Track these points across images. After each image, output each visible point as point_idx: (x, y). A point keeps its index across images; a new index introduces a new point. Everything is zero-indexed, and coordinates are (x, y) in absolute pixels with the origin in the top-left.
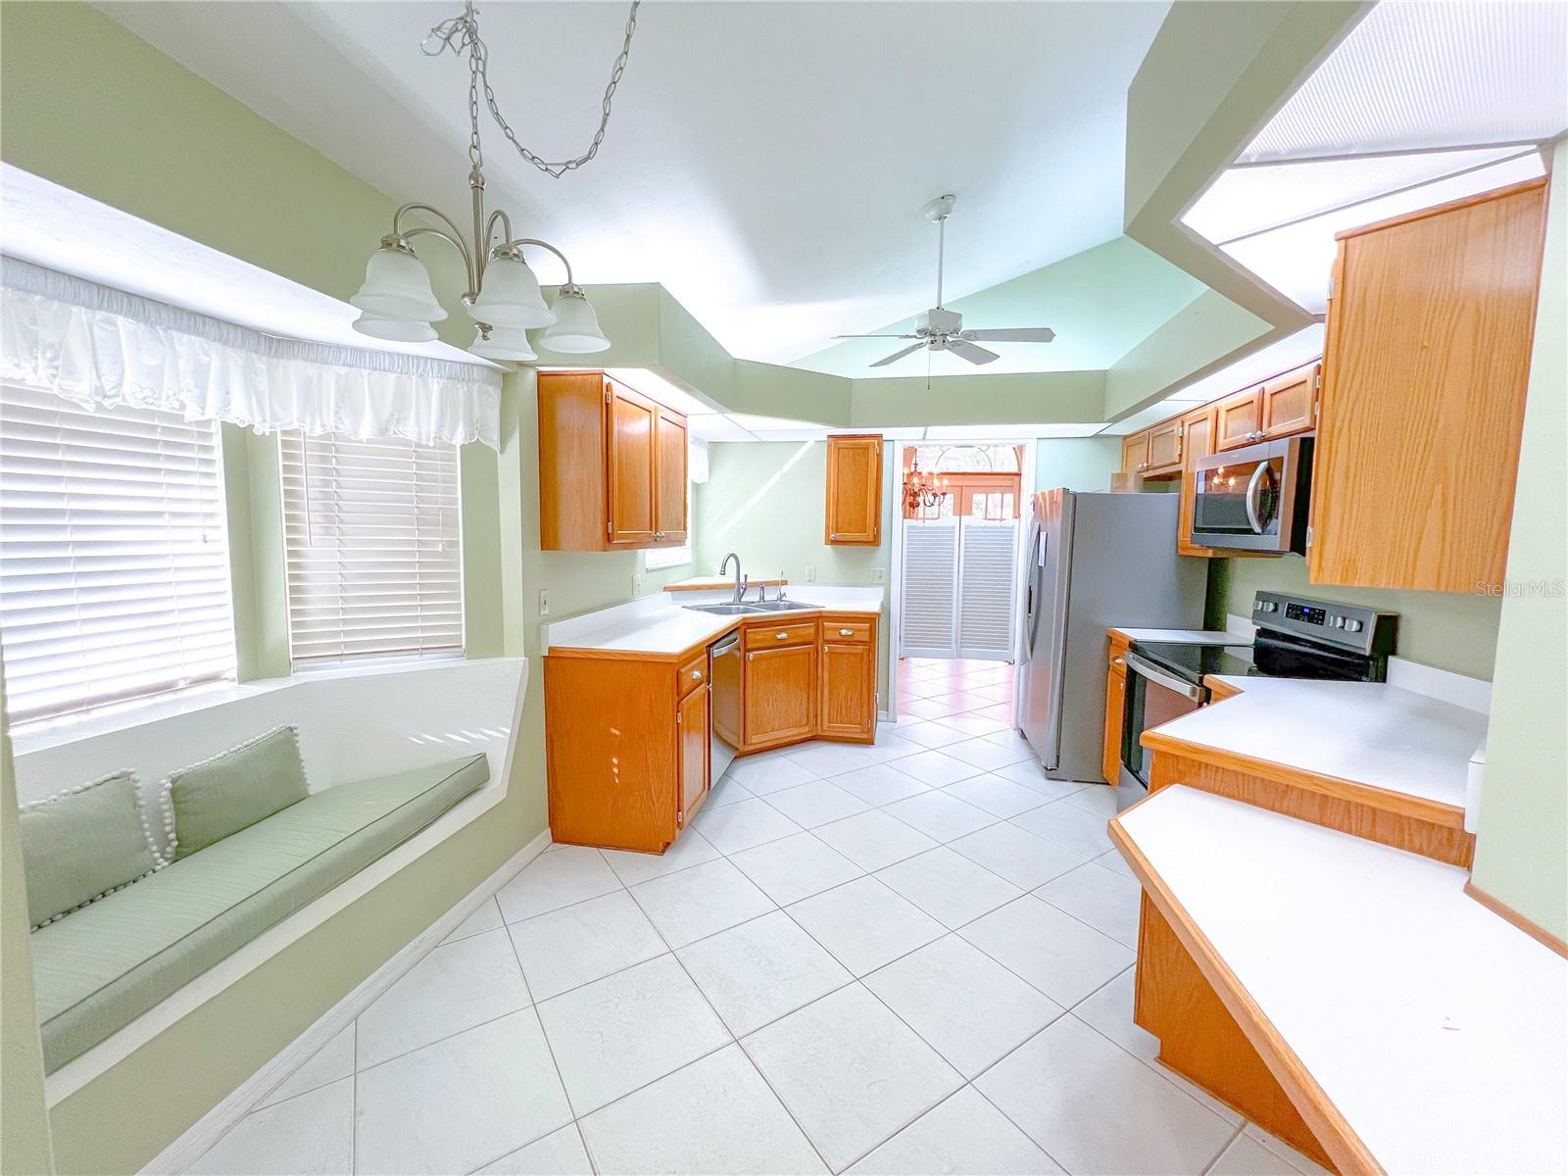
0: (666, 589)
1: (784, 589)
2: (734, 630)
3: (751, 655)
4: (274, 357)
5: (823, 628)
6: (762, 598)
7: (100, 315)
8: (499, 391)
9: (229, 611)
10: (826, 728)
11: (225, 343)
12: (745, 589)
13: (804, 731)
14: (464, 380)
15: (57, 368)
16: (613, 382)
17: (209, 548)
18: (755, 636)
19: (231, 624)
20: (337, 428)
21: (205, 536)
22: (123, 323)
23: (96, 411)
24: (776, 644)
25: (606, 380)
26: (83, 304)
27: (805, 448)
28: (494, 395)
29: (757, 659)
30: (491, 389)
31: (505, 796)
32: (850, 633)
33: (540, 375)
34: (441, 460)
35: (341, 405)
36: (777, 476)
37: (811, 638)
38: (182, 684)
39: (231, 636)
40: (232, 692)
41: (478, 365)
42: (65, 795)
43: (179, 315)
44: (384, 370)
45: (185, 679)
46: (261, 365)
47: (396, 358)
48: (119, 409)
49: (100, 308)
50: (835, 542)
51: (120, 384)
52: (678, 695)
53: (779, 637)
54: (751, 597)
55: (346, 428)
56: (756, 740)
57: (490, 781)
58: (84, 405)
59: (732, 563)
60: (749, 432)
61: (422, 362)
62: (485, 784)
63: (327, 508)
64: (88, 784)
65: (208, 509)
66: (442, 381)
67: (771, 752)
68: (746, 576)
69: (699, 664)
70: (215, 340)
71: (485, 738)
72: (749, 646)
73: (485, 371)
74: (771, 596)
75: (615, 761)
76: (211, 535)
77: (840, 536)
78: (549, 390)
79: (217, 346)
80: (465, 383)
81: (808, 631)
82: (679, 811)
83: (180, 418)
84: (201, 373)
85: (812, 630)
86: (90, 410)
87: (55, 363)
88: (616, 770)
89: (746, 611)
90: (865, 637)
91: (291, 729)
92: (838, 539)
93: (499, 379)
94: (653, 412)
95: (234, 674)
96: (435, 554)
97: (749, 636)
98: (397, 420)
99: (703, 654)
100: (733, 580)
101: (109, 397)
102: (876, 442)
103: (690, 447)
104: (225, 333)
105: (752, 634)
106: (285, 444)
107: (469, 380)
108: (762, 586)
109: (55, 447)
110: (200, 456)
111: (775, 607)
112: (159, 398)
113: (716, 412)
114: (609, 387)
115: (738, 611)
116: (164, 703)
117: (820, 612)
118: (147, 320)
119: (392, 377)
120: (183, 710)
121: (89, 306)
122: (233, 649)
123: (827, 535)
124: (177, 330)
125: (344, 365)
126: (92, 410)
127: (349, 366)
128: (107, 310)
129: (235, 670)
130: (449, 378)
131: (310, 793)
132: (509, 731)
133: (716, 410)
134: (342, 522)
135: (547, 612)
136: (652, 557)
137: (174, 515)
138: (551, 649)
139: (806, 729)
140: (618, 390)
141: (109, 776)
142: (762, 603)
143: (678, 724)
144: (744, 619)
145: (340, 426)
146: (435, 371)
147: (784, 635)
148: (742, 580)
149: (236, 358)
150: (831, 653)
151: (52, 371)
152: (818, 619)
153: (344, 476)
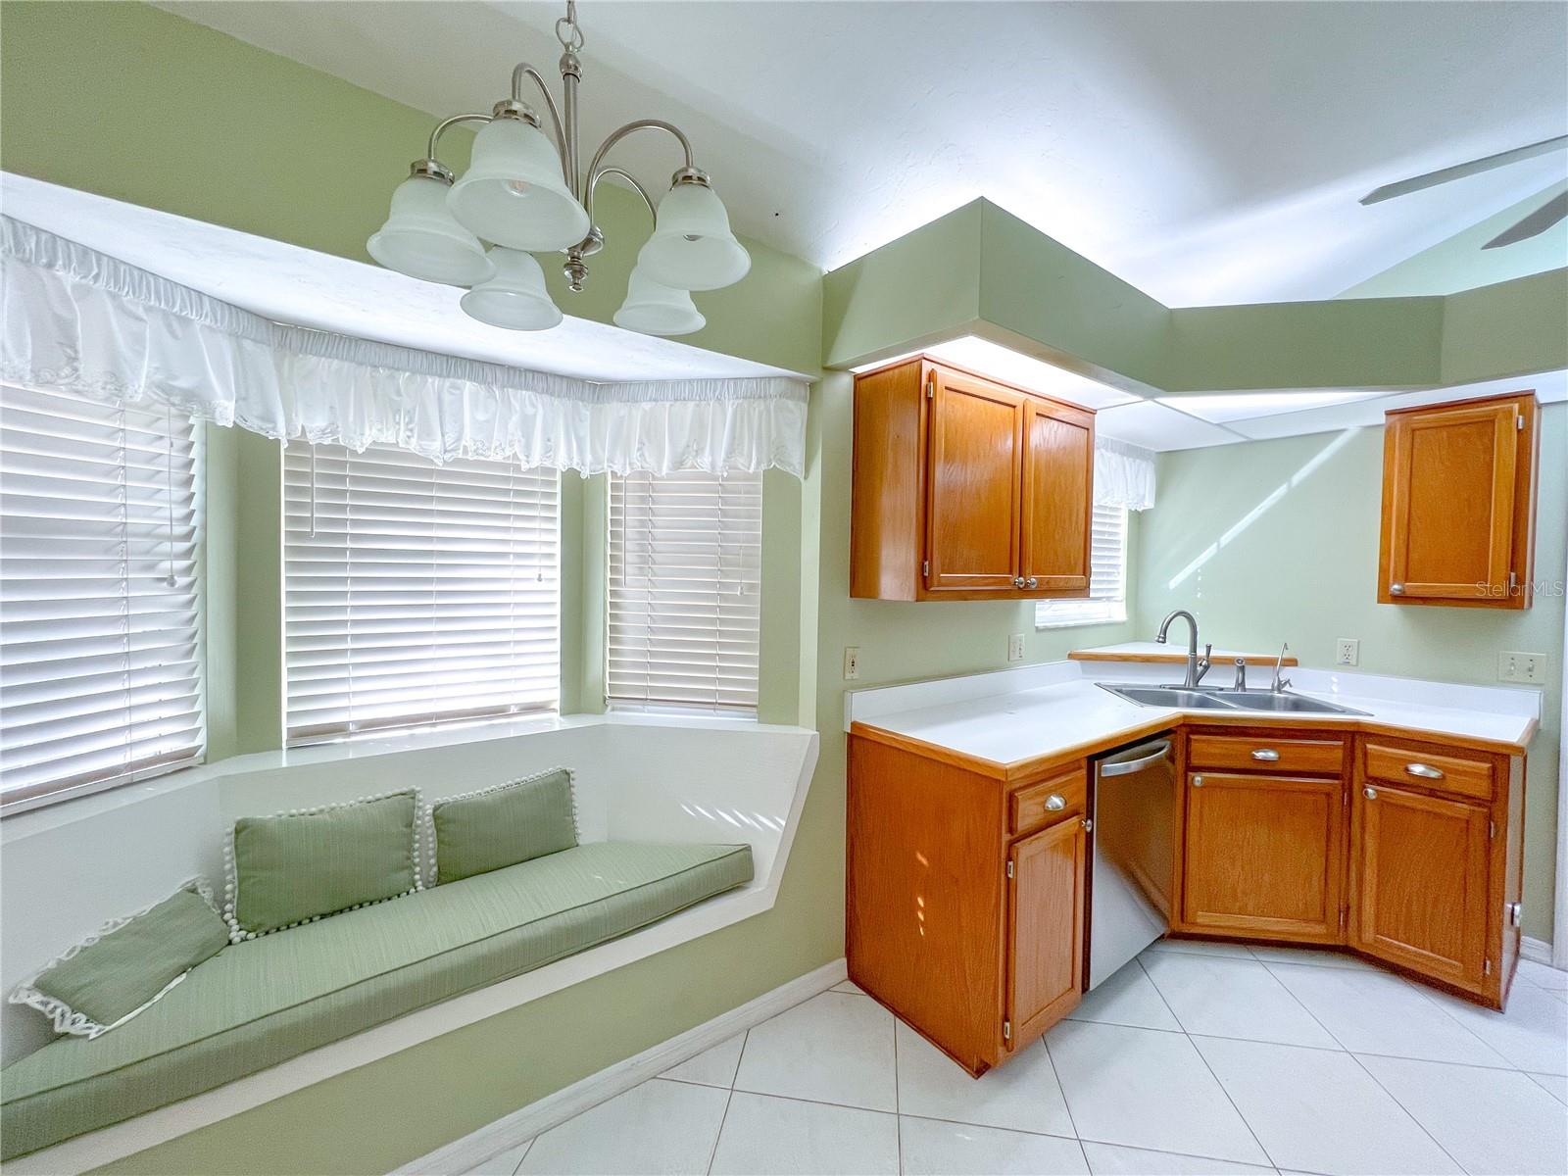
0: (1071, 656)
1: (1287, 673)
2: (1164, 732)
3: (1198, 779)
4: (597, 403)
5: (1365, 753)
6: (1241, 684)
7: (448, 382)
8: (804, 406)
9: (557, 646)
10: (1368, 937)
11: (552, 395)
12: (1206, 668)
13: (1316, 932)
14: (760, 397)
15: (411, 430)
16: (939, 370)
17: (543, 586)
18: (1205, 748)
19: (557, 658)
20: (642, 467)
21: (540, 575)
22: (469, 387)
23: (443, 466)
24: (1249, 765)
25: (927, 367)
26: (436, 374)
27: (1338, 443)
28: (797, 411)
29: (1207, 786)
30: (790, 404)
31: (772, 906)
32: (1434, 774)
33: (858, 379)
34: (745, 493)
35: (645, 441)
36: (1280, 492)
37: (1337, 768)
38: (514, 709)
39: (557, 670)
40: (555, 722)
41: (775, 378)
42: (361, 802)
43: (512, 372)
44: (684, 399)
45: (516, 705)
46: (586, 412)
47: (695, 384)
48: (457, 462)
49: (448, 376)
50: (1400, 599)
51: (459, 439)
52: (1011, 830)
53: (1260, 755)
54: (1220, 680)
55: (650, 464)
56: (1205, 920)
57: (753, 882)
58: (436, 461)
59: (1180, 627)
60: (1218, 425)
61: (719, 384)
62: (747, 885)
63: (642, 548)
64: (379, 795)
65: (546, 550)
66: (737, 402)
67: (1241, 948)
68: (1209, 648)
69: (1063, 785)
70: (543, 392)
71: (757, 826)
72: (1195, 762)
73: (784, 383)
74: (1258, 682)
75: (921, 902)
76: (546, 574)
77: (1414, 587)
78: (868, 398)
79: (546, 398)
80: (762, 401)
81: (1332, 754)
82: (1006, 1019)
83: (518, 468)
84: (527, 423)
85: (1339, 754)
86: (440, 465)
87: (410, 426)
88: (921, 916)
89: (1203, 703)
90: (1481, 789)
91: (567, 774)
92: (1408, 594)
93: (805, 392)
94: (1020, 409)
95: (557, 705)
96: (733, 598)
97: (1195, 746)
98: (697, 451)
99: (1080, 768)
100: (1184, 651)
101: (449, 451)
102: (1516, 406)
103: (1098, 456)
104: (551, 385)
105: (1202, 746)
106: (614, 487)
107: (765, 397)
108: (1242, 666)
109: (430, 499)
110: (543, 502)
111: (1267, 703)
112: (489, 449)
113: (1141, 399)
114: (931, 376)
115: (1189, 702)
116: (501, 724)
117: (1357, 724)
118: (484, 381)
119: (691, 405)
120: (512, 734)
121: (440, 376)
122: (557, 682)
123: (1383, 585)
124: (512, 387)
125: (650, 400)
126: (441, 465)
127: (655, 400)
128: (454, 377)
129: (558, 702)
130: (745, 398)
131: (580, 842)
132: (783, 823)
133: (1141, 394)
134: (654, 563)
135: (856, 676)
136: (1048, 612)
137: (518, 555)
138: (854, 725)
139: (1320, 929)
140: (945, 377)
141: (397, 791)
142: (1239, 692)
143: (1009, 879)
144: (1185, 717)
145: (646, 465)
146: (732, 391)
147: (1271, 755)
148: (1201, 652)
149: (561, 406)
150: (1382, 803)
151: (409, 434)
152: (1354, 736)
153: (658, 516)
